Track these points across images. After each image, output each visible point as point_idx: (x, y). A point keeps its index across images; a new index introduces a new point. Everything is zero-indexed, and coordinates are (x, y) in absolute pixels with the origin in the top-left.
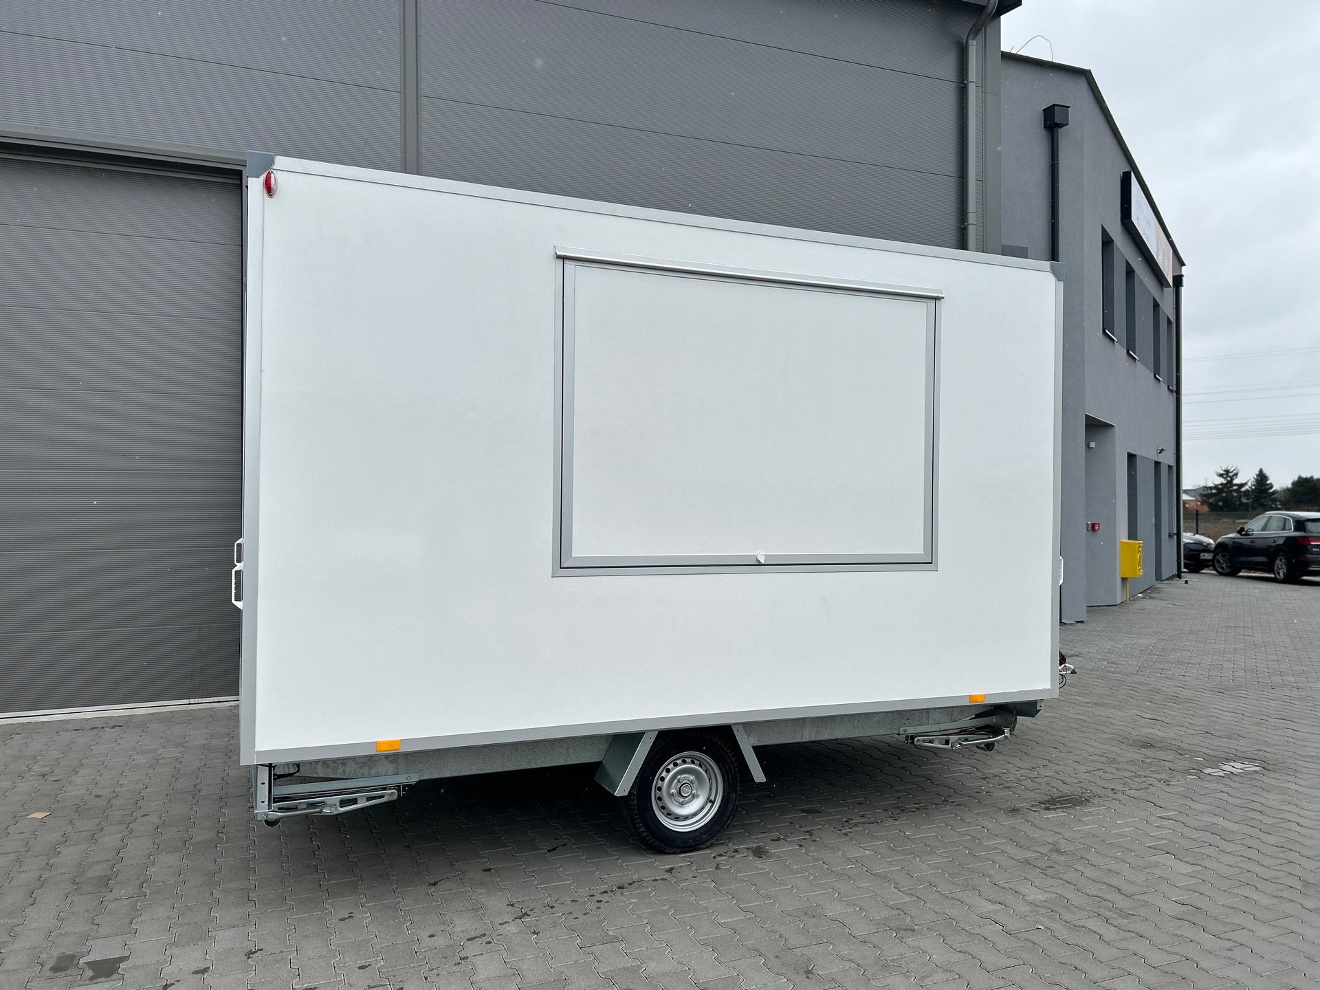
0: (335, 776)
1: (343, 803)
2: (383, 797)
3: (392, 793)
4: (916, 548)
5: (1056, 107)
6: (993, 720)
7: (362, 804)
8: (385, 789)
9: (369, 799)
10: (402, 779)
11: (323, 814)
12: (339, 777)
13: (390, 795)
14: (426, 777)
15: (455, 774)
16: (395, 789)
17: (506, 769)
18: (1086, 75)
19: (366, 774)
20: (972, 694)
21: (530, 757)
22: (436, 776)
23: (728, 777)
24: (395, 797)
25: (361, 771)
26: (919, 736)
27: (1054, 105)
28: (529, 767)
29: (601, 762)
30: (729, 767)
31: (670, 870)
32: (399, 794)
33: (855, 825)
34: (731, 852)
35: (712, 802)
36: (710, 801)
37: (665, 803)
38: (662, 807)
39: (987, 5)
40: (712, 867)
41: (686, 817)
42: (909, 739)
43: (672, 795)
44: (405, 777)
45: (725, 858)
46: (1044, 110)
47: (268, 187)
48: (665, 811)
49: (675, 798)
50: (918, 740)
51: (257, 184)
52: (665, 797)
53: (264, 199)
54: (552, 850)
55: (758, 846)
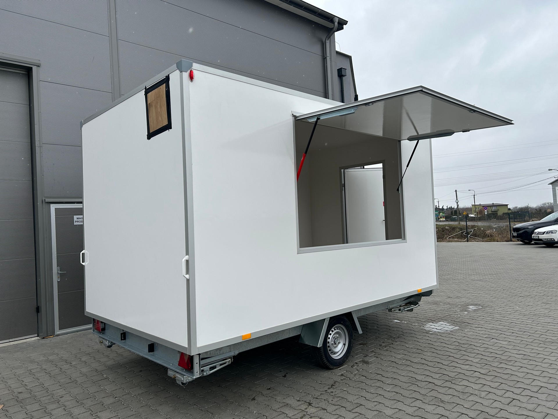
2: (226, 363)
3: (230, 361)
6: (412, 299)
7: (218, 368)
8: (226, 359)
9: (221, 365)
10: (232, 354)
14: (241, 351)
15: (251, 348)
16: (230, 358)
17: (269, 343)
18: (349, 58)
19: (219, 354)
20: (418, 289)
23: (350, 333)
26: (394, 308)
27: (342, 68)
31: (342, 375)
32: (232, 361)
33: (385, 346)
34: (355, 364)
35: (345, 344)
36: (344, 344)
37: (331, 348)
38: (330, 350)
39: (333, 28)
40: (356, 371)
41: (338, 352)
42: (390, 310)
43: (332, 344)
44: (233, 352)
45: (356, 367)
46: (338, 70)
47: (191, 77)
48: (331, 352)
49: (333, 345)
50: (393, 310)
51: (186, 75)
52: (331, 346)
53: (189, 83)
54: (285, 376)
55: (362, 360)
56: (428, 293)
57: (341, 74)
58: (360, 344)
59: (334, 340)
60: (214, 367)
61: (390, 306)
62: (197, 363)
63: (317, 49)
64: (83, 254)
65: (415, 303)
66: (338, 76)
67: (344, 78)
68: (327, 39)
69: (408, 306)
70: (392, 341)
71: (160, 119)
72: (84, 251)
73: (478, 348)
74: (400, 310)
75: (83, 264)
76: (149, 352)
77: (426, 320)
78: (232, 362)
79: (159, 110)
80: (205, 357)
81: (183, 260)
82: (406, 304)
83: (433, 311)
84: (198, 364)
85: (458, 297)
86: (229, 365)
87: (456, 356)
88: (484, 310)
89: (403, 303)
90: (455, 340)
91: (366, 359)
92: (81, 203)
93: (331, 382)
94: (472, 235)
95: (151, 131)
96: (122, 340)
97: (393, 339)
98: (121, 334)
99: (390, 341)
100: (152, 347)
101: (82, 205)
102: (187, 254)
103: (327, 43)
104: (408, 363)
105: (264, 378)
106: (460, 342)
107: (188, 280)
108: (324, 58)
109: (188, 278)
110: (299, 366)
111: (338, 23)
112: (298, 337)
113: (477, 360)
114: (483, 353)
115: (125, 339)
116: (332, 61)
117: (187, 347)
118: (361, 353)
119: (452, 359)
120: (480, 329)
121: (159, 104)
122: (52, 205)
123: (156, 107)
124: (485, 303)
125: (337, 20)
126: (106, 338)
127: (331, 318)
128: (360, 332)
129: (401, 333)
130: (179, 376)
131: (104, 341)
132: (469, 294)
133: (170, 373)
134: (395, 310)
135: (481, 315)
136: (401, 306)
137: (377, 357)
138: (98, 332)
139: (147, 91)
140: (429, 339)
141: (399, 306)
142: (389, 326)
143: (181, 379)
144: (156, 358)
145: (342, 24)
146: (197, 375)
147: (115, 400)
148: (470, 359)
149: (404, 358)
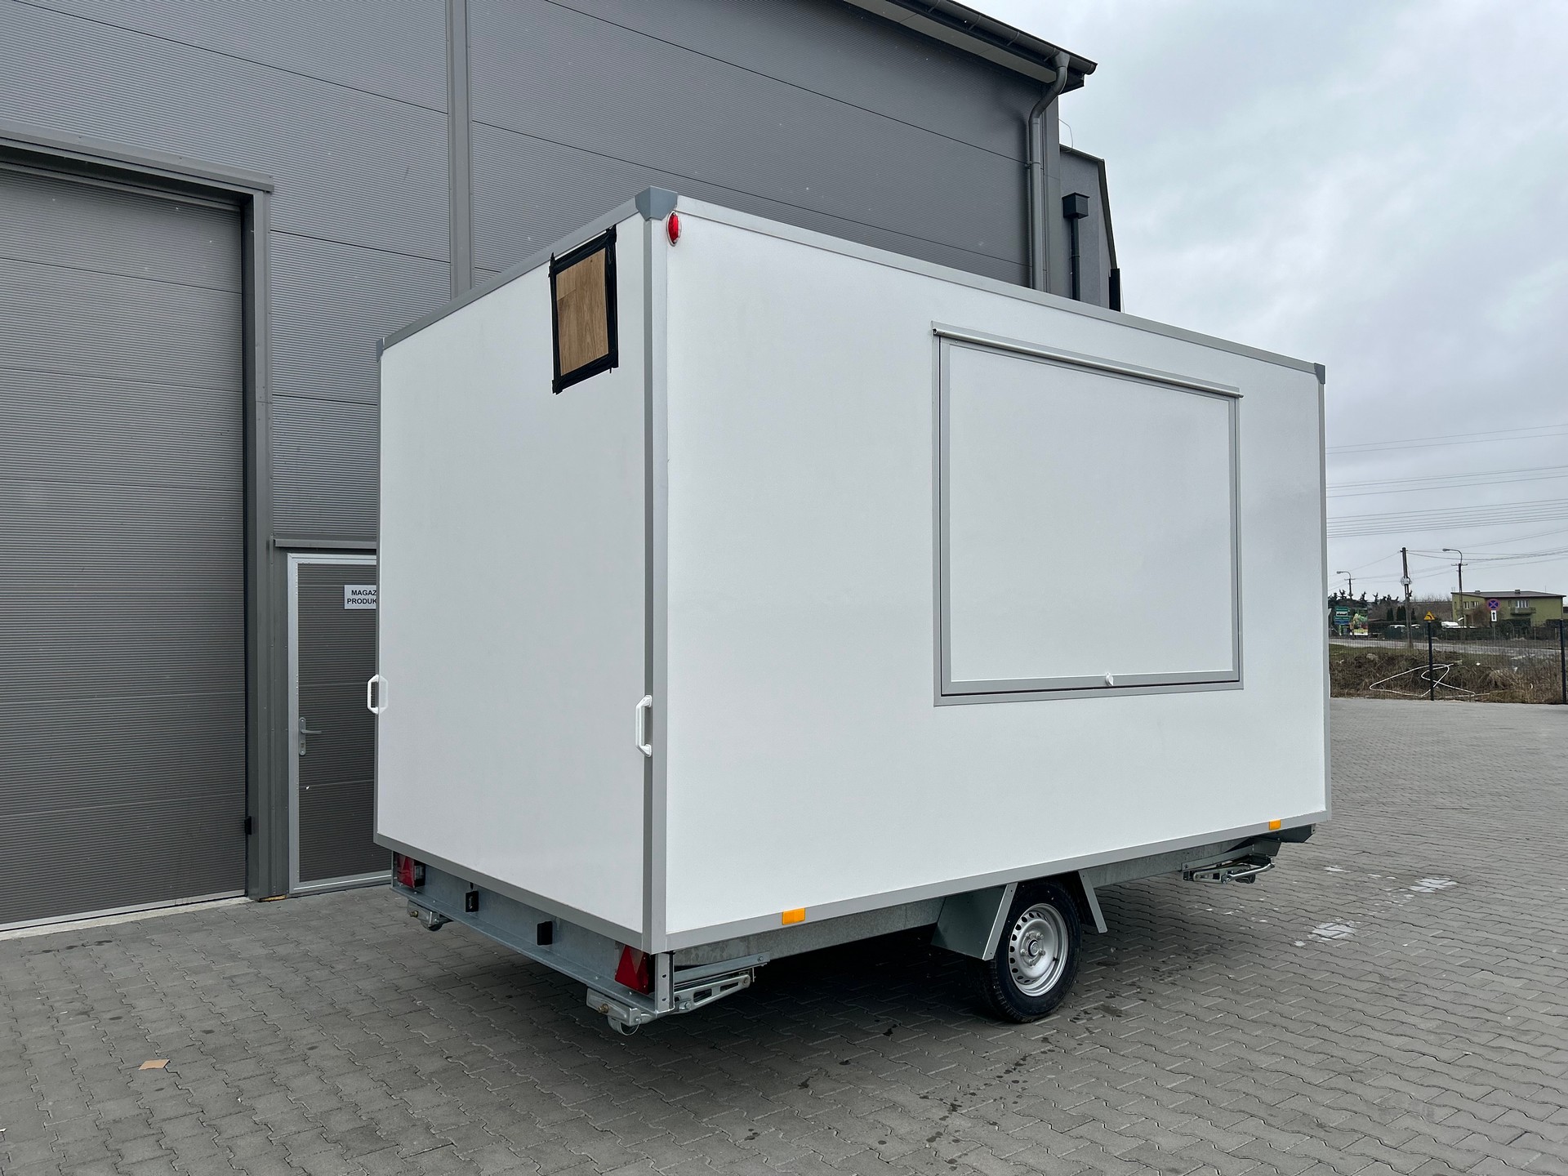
0: (688, 963)
1: (700, 995)
2: (736, 984)
3: (746, 978)
4: (1226, 666)
5: (1077, 196)
6: (1253, 849)
7: (717, 995)
8: (736, 974)
9: (724, 988)
10: (753, 961)
11: (680, 1012)
12: (692, 964)
13: (743, 981)
14: (776, 956)
15: (804, 950)
16: (747, 973)
17: (851, 940)
18: (1098, 165)
19: (719, 958)
20: (1271, 821)
21: (872, 923)
22: (786, 954)
23: (1073, 929)
24: (748, 984)
25: (714, 954)
26: (1196, 871)
27: (1075, 194)
28: (872, 936)
29: (936, 924)
30: (1074, 918)
31: (1045, 1040)
32: (752, 979)
33: (1170, 973)
34: (1083, 1015)
35: (1056, 960)
36: (1054, 959)
37: (1018, 965)
38: (1015, 971)
39: (1053, 83)
40: (1085, 1033)
41: (1035, 979)
42: (1189, 875)
43: (1022, 955)
44: (757, 956)
45: (1085, 1021)
46: (1063, 198)
47: (673, 233)
48: (1017, 975)
49: (1025, 958)
50: (1197, 876)
51: (659, 227)
52: (1018, 958)
53: (667, 247)
54: (889, 1033)
55: (1102, 1005)
56: (1300, 834)
57: (1072, 210)
58: (1099, 964)
59: (1028, 944)
60: (706, 993)
61: (1188, 864)
62: (664, 976)
63: (1006, 142)
64: (375, 685)
65: (1263, 861)
66: (1065, 216)
67: (1081, 223)
68: (1034, 115)
69: (1242, 868)
70: (1189, 960)
71: (589, 340)
72: (377, 676)
73: (1437, 994)
74: (1216, 876)
75: (375, 710)
76: (539, 943)
77: (1290, 909)
78: (751, 983)
79: (587, 317)
80: (683, 964)
81: (639, 706)
82: (1235, 862)
83: (1313, 886)
84: (668, 977)
85: (1388, 854)
86: (745, 989)
87: (1370, 1010)
88: (1464, 890)
89: (1227, 858)
90: (1369, 968)
91: (1114, 1003)
92: (373, 552)
93: (1015, 1055)
94: (1446, 679)
95: (563, 372)
96: (468, 910)
97: (1193, 956)
98: (468, 895)
99: (1184, 961)
100: (546, 933)
101: (375, 557)
102: (649, 690)
103: (1034, 126)
104: (1232, 1020)
105: (834, 1035)
106: (1387, 974)
107: (649, 760)
108: (1026, 169)
109: (649, 753)
110: (928, 1009)
111: (1070, 69)
112: (930, 931)
113: (1431, 1025)
114: (1450, 1007)
115: (476, 908)
116: (1047, 176)
117: (641, 932)
118: (1100, 988)
119: (1359, 1017)
120: (1446, 941)
121: (587, 301)
122: (290, 556)
123: (579, 310)
124: (1469, 873)
125: (1065, 61)
126: (427, 905)
127: (1020, 884)
128: (1102, 927)
129: (1216, 940)
130: (616, 1008)
131: (422, 912)
132: (1424, 847)
133: (594, 1000)
134: (1202, 877)
135: (1453, 905)
136: (1219, 866)
137: (1145, 1000)
138: (406, 889)
139: (557, 267)
140: (1296, 960)
141: (1215, 866)
142: (1183, 921)
143: (622, 1016)
144: (560, 959)
145: (1079, 70)
146: (663, 1008)
147: (445, 1062)
148: (1411, 1020)
149: (1220, 1007)
